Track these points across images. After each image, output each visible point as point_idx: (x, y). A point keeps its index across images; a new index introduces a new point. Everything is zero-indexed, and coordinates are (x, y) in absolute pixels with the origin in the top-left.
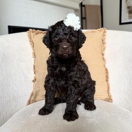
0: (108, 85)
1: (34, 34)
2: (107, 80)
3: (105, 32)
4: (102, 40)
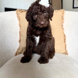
0: (65, 44)
1: (20, 12)
2: (65, 42)
3: (64, 12)
4: (62, 17)
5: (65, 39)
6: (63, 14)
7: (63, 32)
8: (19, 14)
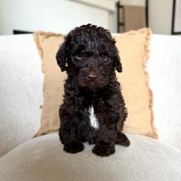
1: (43, 37)
4: (145, 47)
5: (151, 101)
6: (147, 39)
7: (147, 84)
8: (41, 43)
